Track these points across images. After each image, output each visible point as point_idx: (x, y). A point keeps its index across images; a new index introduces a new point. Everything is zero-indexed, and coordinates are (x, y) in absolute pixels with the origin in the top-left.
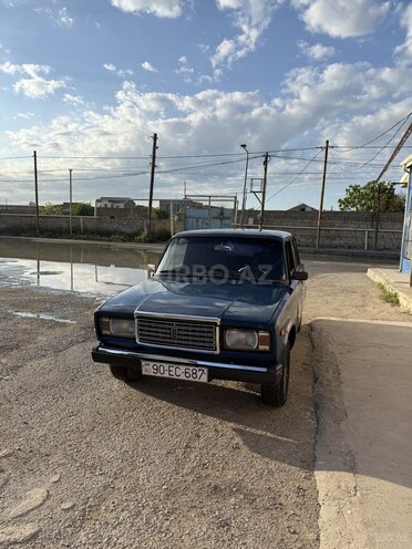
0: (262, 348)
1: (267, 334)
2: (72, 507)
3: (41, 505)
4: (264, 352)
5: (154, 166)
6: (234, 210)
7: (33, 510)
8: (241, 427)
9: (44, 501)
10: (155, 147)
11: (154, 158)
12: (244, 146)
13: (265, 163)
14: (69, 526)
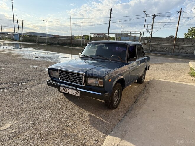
0: (100, 85)
1: (102, 80)
2: (14, 132)
3: (6, 129)
4: (101, 87)
5: (110, 21)
6: (140, 37)
7: (2, 130)
8: (92, 114)
9: (7, 128)
10: (111, 14)
11: (110, 18)
12: (145, 12)
13: (153, 18)
14: (9, 138)
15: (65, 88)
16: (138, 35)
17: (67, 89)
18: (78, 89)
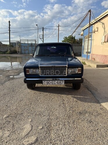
0: (79, 73)
5: (10, 31)
6: (35, 44)
10: (10, 25)
12: (37, 25)
13: (43, 30)
15: (48, 81)
16: (34, 42)
17: (51, 81)
18: (60, 79)
